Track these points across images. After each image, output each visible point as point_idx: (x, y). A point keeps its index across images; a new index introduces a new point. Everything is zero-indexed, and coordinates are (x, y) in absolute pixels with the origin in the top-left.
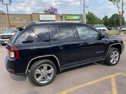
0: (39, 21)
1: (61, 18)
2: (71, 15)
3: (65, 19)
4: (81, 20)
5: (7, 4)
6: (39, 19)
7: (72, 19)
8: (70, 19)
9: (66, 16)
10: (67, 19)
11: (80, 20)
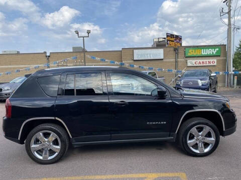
0: (133, 61)
1: (176, 53)
2: (197, 47)
3: (184, 55)
4: (222, 56)
5: (83, 37)
6: (133, 58)
7: (199, 54)
8: (195, 54)
9: (187, 49)
10: (189, 55)
11: (219, 56)
